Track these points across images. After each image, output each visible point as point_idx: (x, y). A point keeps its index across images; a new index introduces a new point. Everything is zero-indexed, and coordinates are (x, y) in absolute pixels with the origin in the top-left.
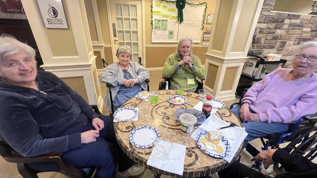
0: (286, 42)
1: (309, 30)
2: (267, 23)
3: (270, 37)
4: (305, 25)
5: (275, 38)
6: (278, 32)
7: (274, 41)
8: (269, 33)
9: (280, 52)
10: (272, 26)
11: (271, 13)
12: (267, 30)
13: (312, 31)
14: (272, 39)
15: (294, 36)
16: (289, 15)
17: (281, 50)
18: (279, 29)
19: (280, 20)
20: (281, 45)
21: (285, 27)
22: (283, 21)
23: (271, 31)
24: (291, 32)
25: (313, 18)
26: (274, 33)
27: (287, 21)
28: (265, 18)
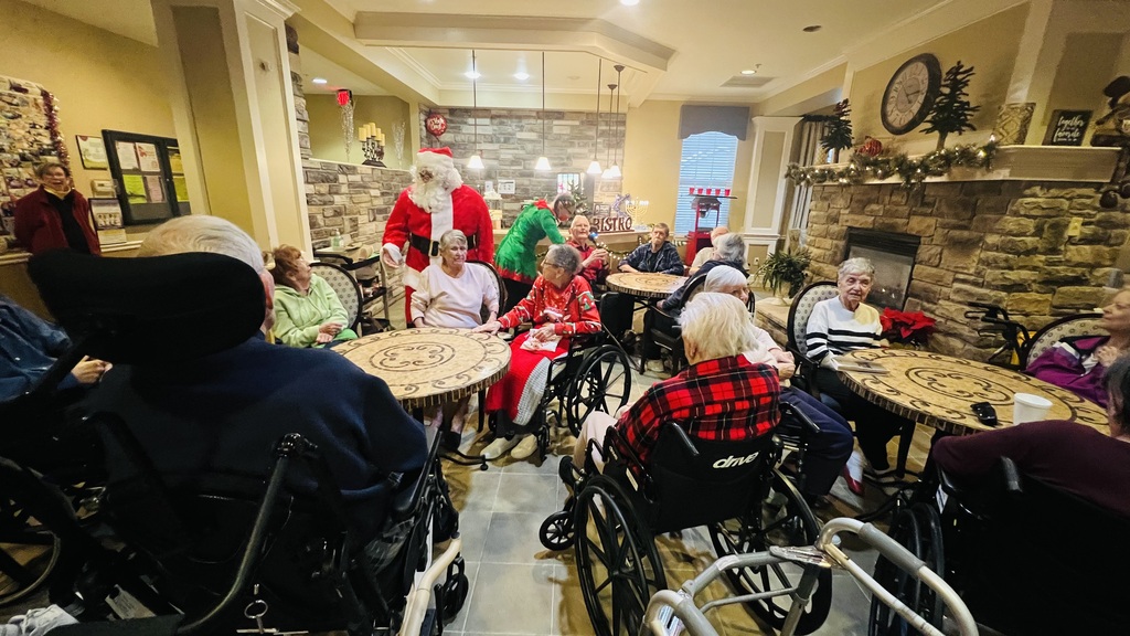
0: (357, 219)
1: (377, 193)
2: (313, 183)
3: (329, 211)
4: (370, 185)
5: (338, 213)
6: (338, 200)
7: (338, 219)
8: (325, 204)
11: (312, 163)
12: (319, 197)
13: (383, 194)
14: (334, 216)
15: (363, 205)
16: (340, 166)
19: (331, 177)
20: (352, 224)
21: (344, 189)
23: (326, 199)
25: (375, 172)
26: (332, 202)
27: (342, 178)
28: (311, 173)
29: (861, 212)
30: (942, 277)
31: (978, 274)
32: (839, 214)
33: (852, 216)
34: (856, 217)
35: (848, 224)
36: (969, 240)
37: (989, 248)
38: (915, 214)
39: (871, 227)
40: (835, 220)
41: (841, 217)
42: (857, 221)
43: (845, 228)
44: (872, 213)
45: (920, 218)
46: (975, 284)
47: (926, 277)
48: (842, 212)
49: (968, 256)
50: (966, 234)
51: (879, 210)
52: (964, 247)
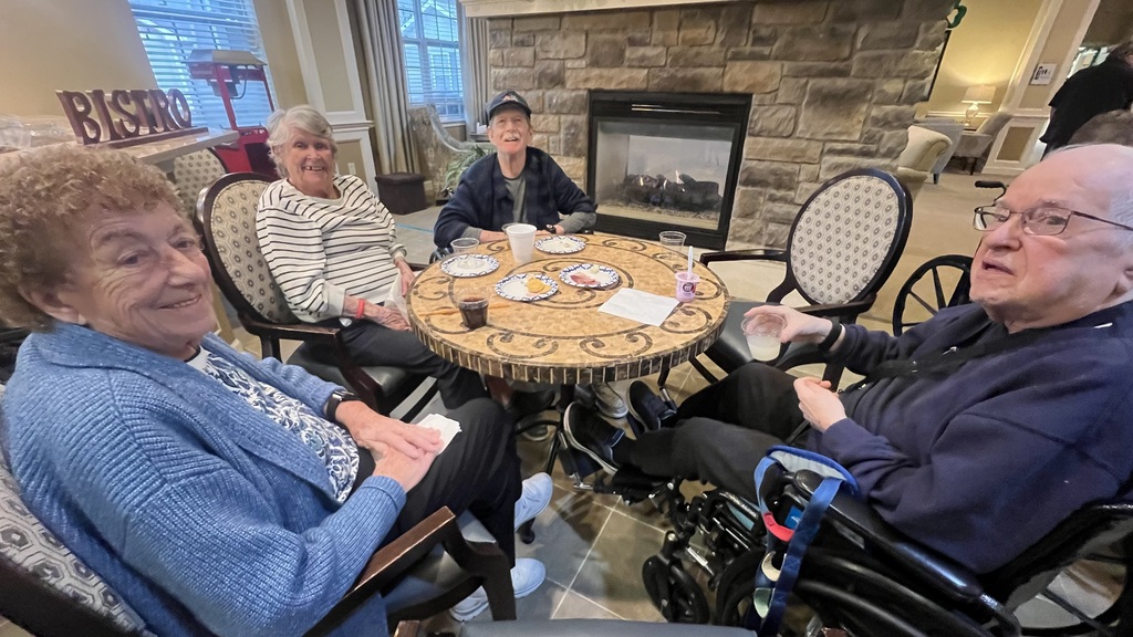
29: (618, 60)
30: (804, 151)
31: (870, 139)
32: (563, 69)
33: (596, 71)
34: (606, 72)
35: (592, 85)
36: (848, 91)
37: (886, 100)
38: (737, 57)
39: (644, 86)
40: (557, 80)
41: (568, 73)
42: (610, 79)
43: (585, 93)
44: (642, 63)
45: (748, 64)
46: (865, 154)
47: (773, 154)
48: (569, 64)
49: (849, 115)
50: (841, 83)
51: (658, 56)
52: (840, 102)
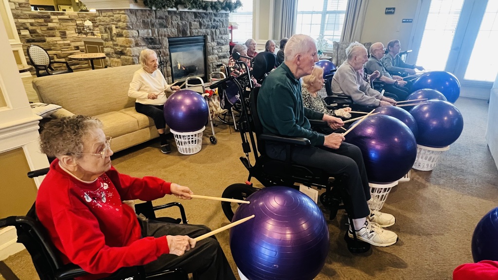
0: (65, 32)
2: (34, 19)
3: (44, 28)
5: (51, 29)
6: (50, 25)
7: (51, 31)
8: (42, 26)
9: (65, 39)
10: (41, 20)
12: (38, 24)
15: (71, 27)
16: (52, 13)
17: (66, 38)
18: (50, 22)
19: (46, 17)
20: (62, 33)
21: (55, 21)
22: (49, 17)
23: (42, 24)
24: (64, 24)
26: (47, 26)
27: (54, 17)
28: (29, 15)
